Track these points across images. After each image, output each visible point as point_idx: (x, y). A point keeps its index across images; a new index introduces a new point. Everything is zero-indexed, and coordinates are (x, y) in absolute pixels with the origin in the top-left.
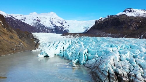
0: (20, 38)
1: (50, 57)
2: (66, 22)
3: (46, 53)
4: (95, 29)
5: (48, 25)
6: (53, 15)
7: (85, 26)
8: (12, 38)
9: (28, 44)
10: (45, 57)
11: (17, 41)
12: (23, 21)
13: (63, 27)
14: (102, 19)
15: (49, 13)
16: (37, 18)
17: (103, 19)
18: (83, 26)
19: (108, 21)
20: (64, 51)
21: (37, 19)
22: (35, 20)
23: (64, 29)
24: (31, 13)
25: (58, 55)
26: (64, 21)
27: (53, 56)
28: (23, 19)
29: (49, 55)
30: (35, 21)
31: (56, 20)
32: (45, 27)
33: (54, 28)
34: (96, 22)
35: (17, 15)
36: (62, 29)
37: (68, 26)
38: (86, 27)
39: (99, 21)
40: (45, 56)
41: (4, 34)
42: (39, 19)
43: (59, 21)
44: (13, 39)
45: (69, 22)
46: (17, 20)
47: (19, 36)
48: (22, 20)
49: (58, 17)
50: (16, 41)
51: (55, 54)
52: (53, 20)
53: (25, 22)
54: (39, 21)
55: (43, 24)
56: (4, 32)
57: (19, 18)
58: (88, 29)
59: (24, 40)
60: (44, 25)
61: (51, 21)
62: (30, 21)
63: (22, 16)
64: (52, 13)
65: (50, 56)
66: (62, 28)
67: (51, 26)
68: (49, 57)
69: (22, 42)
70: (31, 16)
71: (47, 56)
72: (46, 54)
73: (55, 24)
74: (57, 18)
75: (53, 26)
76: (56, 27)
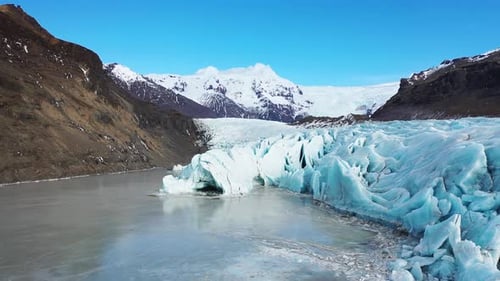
0: (142, 126)
1: (226, 194)
2: (301, 93)
3: (205, 166)
4: (403, 103)
5: (248, 101)
6: (262, 72)
7: (361, 101)
8: (106, 119)
9: (170, 147)
10: (203, 190)
11: (123, 132)
12: (177, 92)
13: (292, 105)
14: (422, 73)
15: (251, 67)
16: (218, 82)
17: (426, 73)
18: (356, 103)
19: (454, 73)
20: (304, 165)
21: (215, 86)
22: (211, 87)
23: (296, 114)
24: (200, 71)
25: (274, 185)
26: (296, 90)
27: (247, 187)
28: (179, 86)
29: (220, 181)
30: (211, 92)
31: (272, 87)
32: (239, 109)
33: (265, 109)
34: (404, 82)
35: (164, 76)
36: (288, 112)
37: (306, 104)
38: (365, 106)
39: (412, 79)
40: (201, 185)
41: (77, 106)
42: (223, 84)
43: (281, 89)
44: (113, 124)
45: (310, 92)
46: (162, 88)
47: (141, 120)
48: (177, 88)
49: (276, 76)
50: (118, 132)
51: (260, 180)
52: (263, 86)
53: (182, 94)
54: (224, 91)
55: (235, 101)
56: (81, 99)
57: (168, 84)
58: (373, 112)
59: (160, 135)
60: (237, 102)
61: (257, 89)
62: (196, 92)
63: (176, 80)
64: (259, 66)
65: (225, 187)
66: (290, 111)
67: (255, 106)
68: (220, 191)
69: (149, 139)
70: (202, 77)
71: (211, 188)
72: (206, 172)
73: (270, 98)
74: (275, 80)
75: (262, 104)
76: (272, 106)
